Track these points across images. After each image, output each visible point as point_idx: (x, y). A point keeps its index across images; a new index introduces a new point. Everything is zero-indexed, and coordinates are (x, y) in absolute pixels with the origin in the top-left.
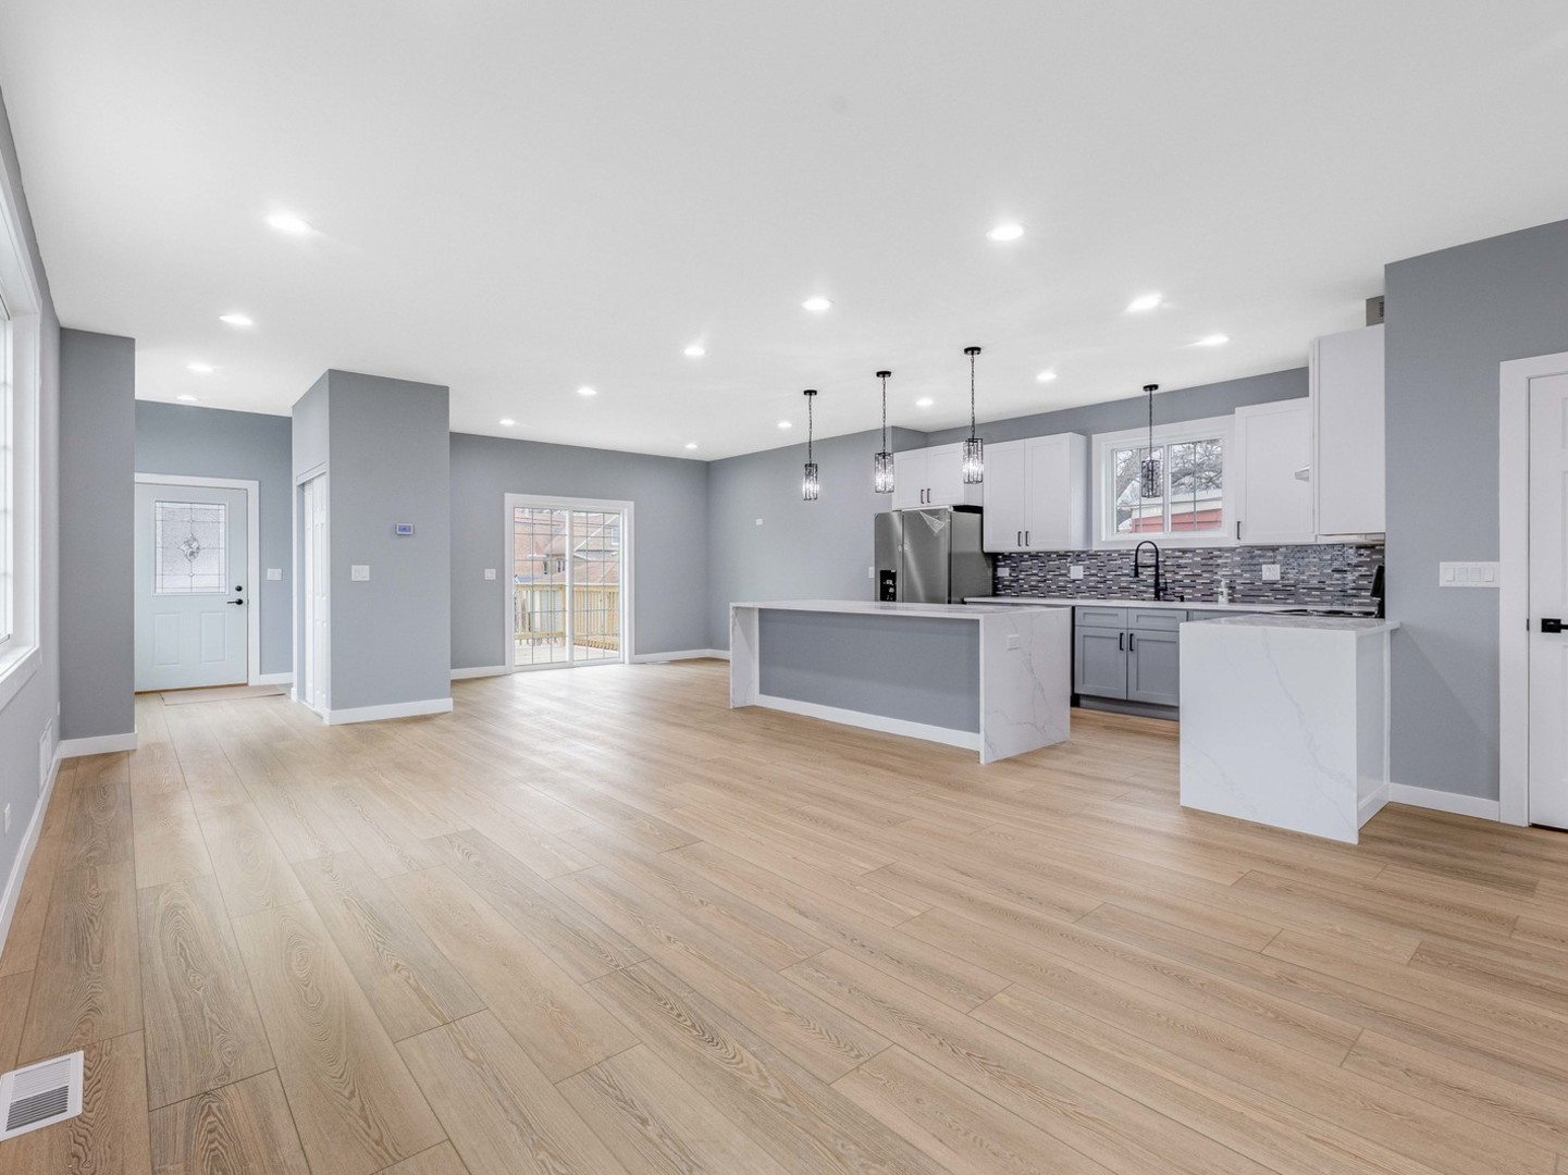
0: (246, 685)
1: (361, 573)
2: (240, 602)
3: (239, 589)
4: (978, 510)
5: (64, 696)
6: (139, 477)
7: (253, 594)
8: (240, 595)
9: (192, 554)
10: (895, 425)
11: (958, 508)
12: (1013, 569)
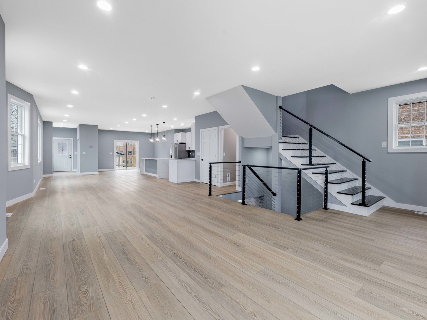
0: (71, 171)
1: (84, 153)
2: (70, 158)
3: (70, 156)
4: (185, 143)
5: (44, 169)
6: (53, 138)
7: (72, 156)
8: (70, 157)
9: (63, 150)
10: (175, 129)
11: (180, 143)
12: (191, 153)
